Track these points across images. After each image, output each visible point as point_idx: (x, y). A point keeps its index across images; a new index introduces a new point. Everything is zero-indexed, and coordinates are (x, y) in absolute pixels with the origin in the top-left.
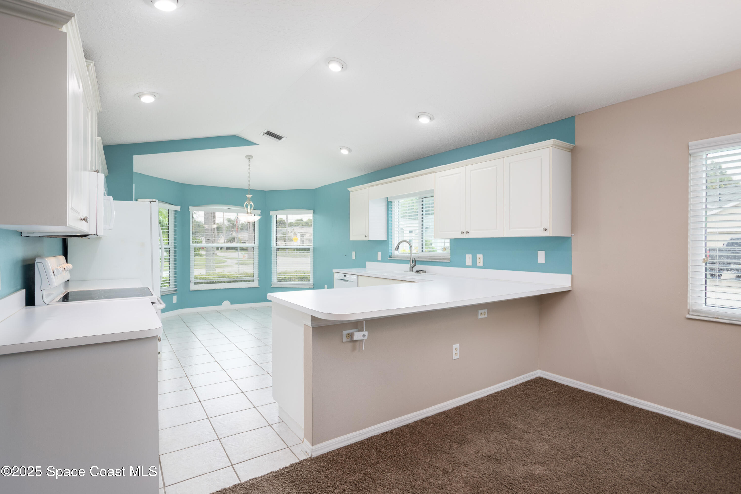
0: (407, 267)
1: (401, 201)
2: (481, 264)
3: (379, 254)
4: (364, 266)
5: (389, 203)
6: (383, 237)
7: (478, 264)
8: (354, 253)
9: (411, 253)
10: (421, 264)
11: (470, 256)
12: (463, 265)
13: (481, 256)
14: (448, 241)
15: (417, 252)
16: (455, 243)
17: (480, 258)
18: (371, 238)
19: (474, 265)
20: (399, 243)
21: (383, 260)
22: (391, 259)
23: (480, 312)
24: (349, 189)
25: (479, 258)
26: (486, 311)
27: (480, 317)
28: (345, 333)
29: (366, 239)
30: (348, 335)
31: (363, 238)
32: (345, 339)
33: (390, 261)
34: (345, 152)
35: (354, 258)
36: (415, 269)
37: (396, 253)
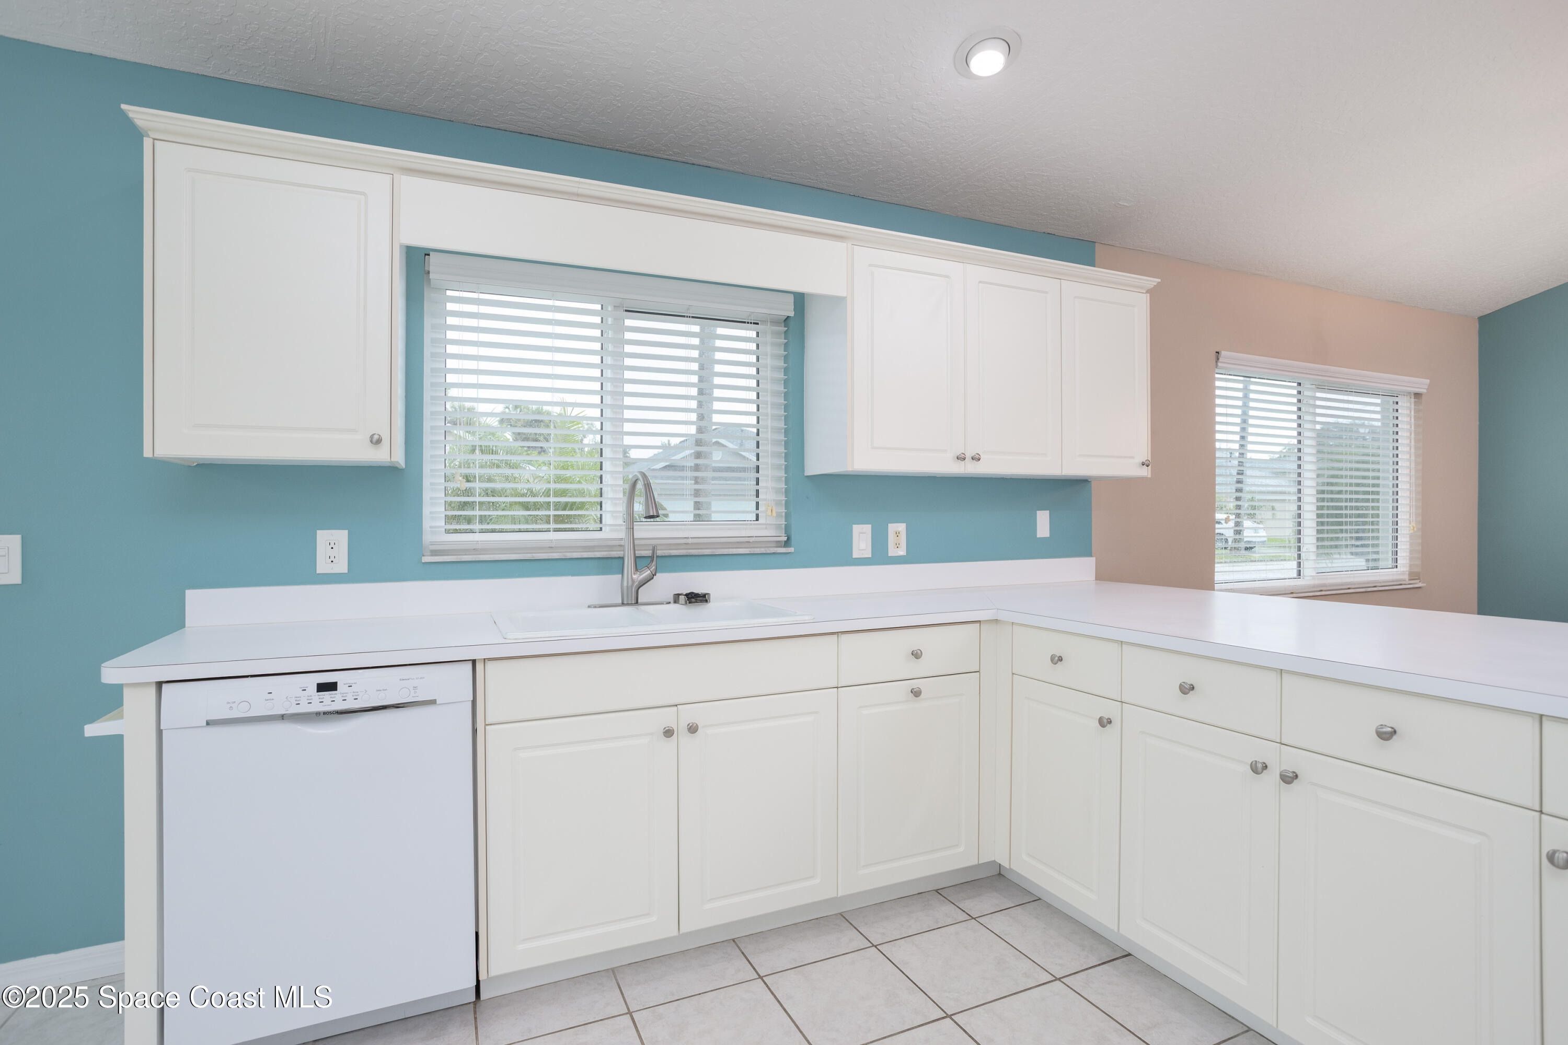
2: (902, 552)
7: (892, 552)
11: (867, 528)
12: (844, 558)
13: (902, 527)
17: (897, 532)
19: (880, 556)
25: (897, 534)
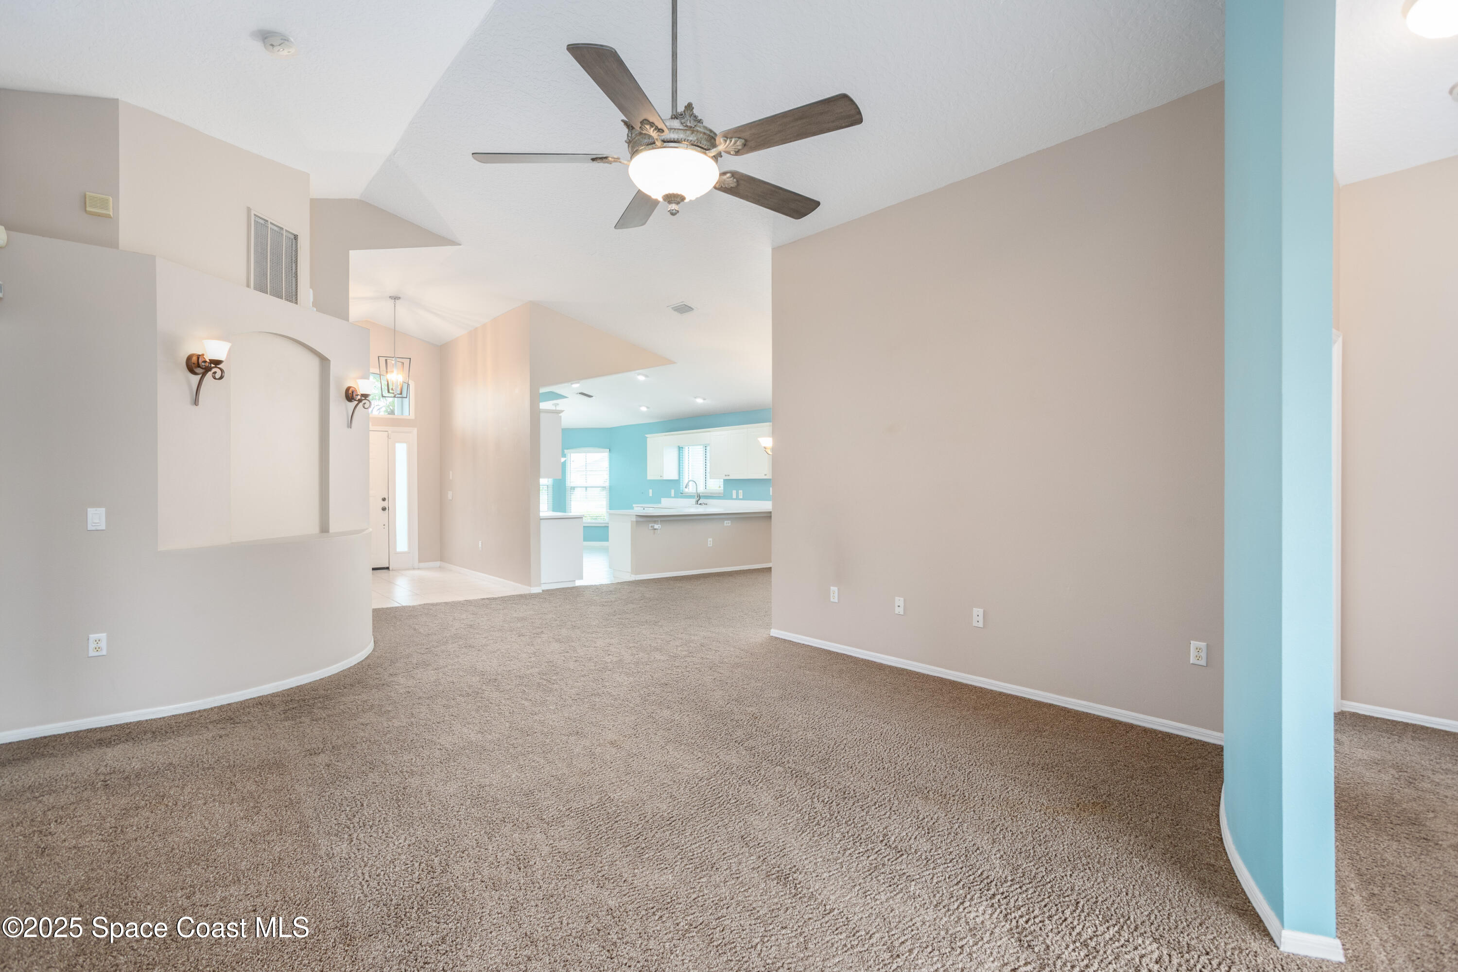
0: (694, 501)
1: (690, 447)
2: (742, 497)
3: (673, 491)
4: (660, 502)
5: (680, 449)
6: (676, 477)
7: (740, 497)
8: (651, 491)
9: (697, 490)
10: (705, 498)
11: (735, 491)
12: (731, 498)
13: (741, 491)
14: (722, 480)
15: (701, 489)
16: (727, 482)
17: (741, 493)
18: (665, 478)
19: (737, 498)
20: (689, 481)
21: (675, 497)
22: (682, 495)
23: (725, 522)
24: (647, 436)
26: (730, 522)
27: (725, 525)
28: (650, 525)
29: (661, 478)
30: (651, 527)
31: (659, 478)
32: (650, 528)
33: (682, 497)
34: (644, 409)
35: (651, 495)
36: (699, 502)
37: (686, 490)
